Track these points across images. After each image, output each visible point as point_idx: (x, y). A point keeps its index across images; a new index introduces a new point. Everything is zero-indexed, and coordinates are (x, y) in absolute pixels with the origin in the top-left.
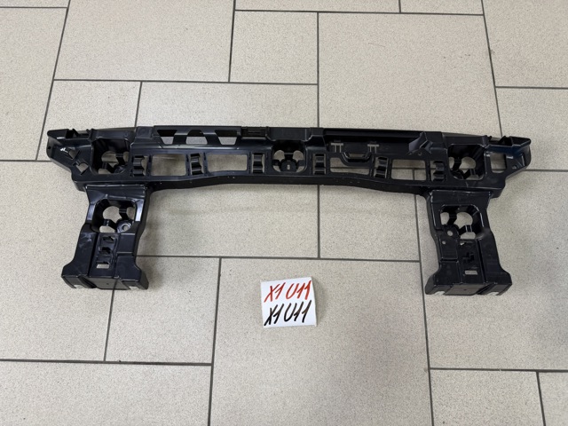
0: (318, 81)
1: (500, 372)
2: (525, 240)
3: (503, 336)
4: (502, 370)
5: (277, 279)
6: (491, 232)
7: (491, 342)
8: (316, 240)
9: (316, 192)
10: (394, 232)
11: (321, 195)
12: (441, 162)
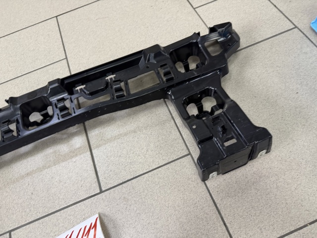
0: (66, 56)
1: (309, 227)
2: (268, 98)
3: (293, 189)
4: (311, 223)
5: (67, 229)
6: (232, 100)
7: (286, 200)
8: (94, 175)
9: (85, 135)
10: (160, 138)
11: (89, 135)
12: (165, 65)
